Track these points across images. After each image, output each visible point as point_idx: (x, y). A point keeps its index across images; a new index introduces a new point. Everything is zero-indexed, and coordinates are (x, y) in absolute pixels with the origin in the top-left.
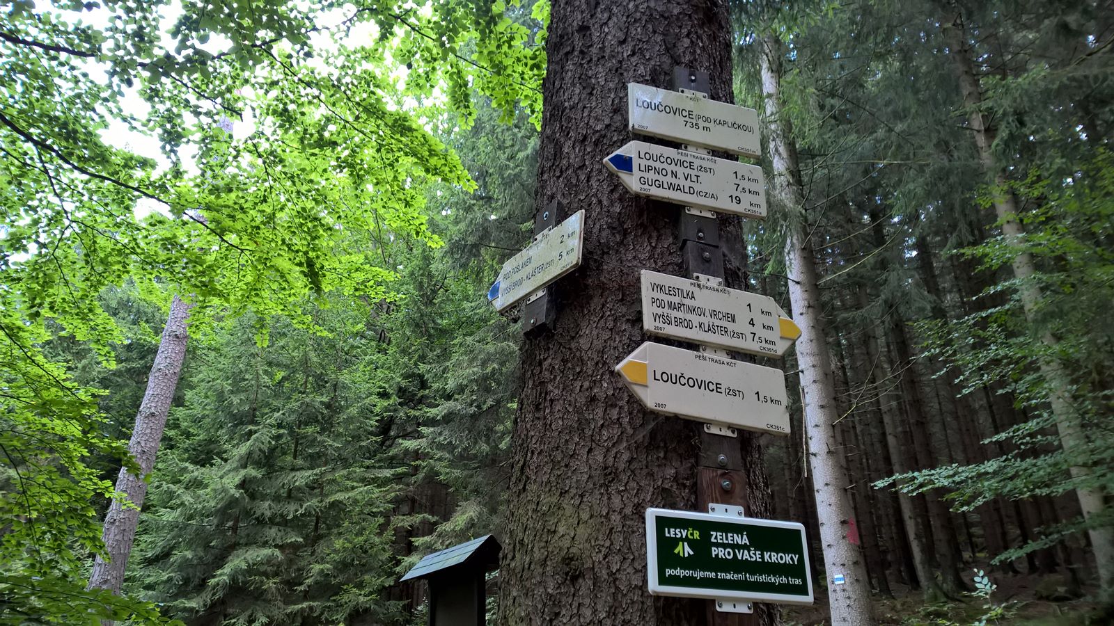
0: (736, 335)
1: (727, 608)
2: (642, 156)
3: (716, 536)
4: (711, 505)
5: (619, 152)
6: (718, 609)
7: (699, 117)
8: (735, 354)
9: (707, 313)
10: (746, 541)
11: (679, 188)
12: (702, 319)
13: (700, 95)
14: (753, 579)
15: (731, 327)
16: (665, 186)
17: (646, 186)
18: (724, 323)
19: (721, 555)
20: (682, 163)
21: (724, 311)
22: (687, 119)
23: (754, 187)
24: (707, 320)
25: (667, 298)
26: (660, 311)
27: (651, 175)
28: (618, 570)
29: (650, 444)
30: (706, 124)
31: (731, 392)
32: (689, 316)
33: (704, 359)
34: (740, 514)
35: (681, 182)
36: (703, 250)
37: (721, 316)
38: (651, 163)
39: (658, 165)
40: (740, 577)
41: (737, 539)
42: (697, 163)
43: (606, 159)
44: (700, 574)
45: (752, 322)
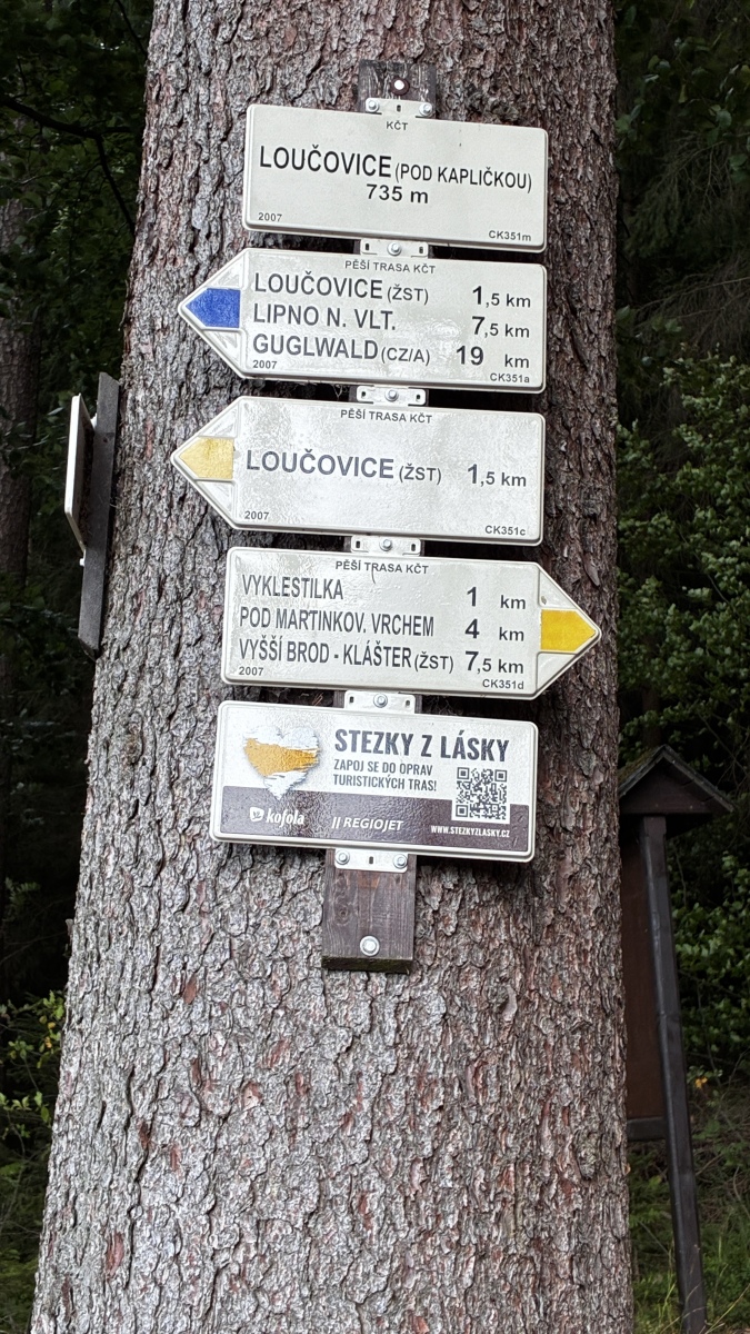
0: (429, 662)
2: (264, 284)
5: (212, 283)
7: (404, 169)
9: (368, 624)
11: (341, 350)
12: (353, 637)
13: (413, 108)
15: (418, 645)
17: (268, 356)
18: (404, 640)
20: (353, 287)
22: (374, 178)
23: (517, 317)
24: (361, 640)
25: (277, 603)
26: (257, 633)
27: (283, 328)
30: (420, 186)
32: (323, 636)
35: (349, 333)
37: (399, 624)
38: (284, 299)
42: (388, 279)
43: (183, 306)
45: (473, 631)
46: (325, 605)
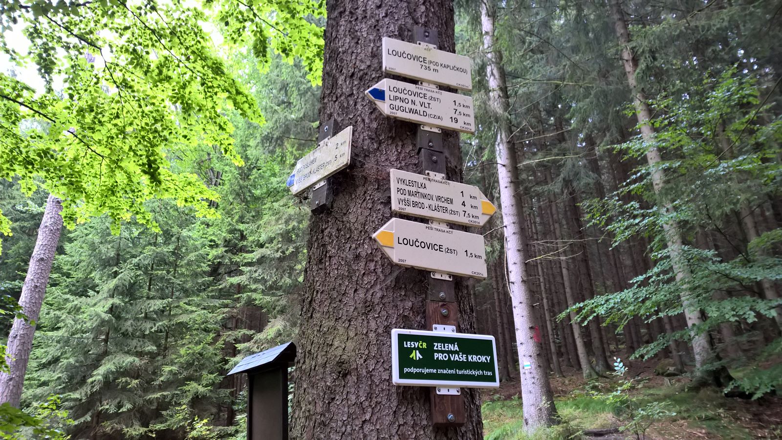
0: (453, 212)
1: (444, 392)
2: (392, 89)
3: (437, 346)
4: (434, 326)
5: (376, 86)
6: (438, 393)
7: (431, 62)
8: (453, 225)
9: (434, 198)
10: (456, 348)
11: (416, 112)
12: (431, 202)
13: (431, 46)
14: (461, 372)
15: (450, 207)
16: (407, 110)
17: (394, 111)
18: (445, 205)
19: (440, 358)
20: (418, 95)
21: (446, 196)
22: (422, 63)
23: (466, 111)
24: (434, 203)
25: (407, 188)
26: (403, 197)
27: (398, 103)
28: (373, 369)
29: (395, 286)
30: (435, 67)
31: (449, 251)
32: (422, 200)
33: (432, 229)
34: (453, 331)
35: (418, 107)
36: (433, 155)
37: (443, 200)
38: (398, 94)
39: (402, 96)
40: (453, 372)
41: (451, 347)
42: (429, 94)
43: (367, 92)
44: (426, 371)
45: (464, 204)
46: (421, 190)
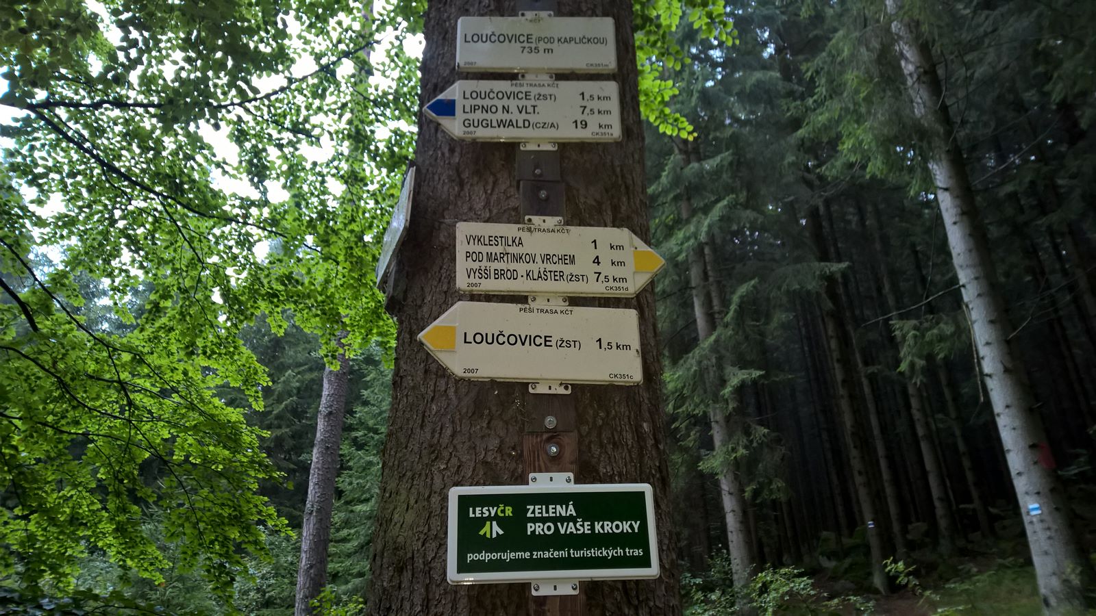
0: (574, 278)
1: (545, 591)
2: (468, 95)
3: (533, 510)
4: (531, 475)
5: (440, 97)
6: (534, 593)
7: (540, 39)
8: (576, 301)
9: (538, 259)
10: (572, 511)
11: (511, 124)
12: (531, 266)
13: (544, 14)
14: (578, 554)
15: (568, 269)
16: (495, 124)
17: (472, 129)
18: (559, 267)
19: (539, 531)
20: (516, 95)
21: (561, 252)
22: (525, 44)
23: (604, 105)
24: (535, 268)
25: (485, 250)
26: (476, 265)
27: (479, 115)
30: (549, 46)
31: (564, 343)
32: (512, 266)
33: (531, 311)
34: (568, 481)
35: (515, 116)
36: (540, 189)
37: (555, 259)
38: (479, 102)
39: (487, 102)
40: (563, 554)
41: (561, 510)
43: (424, 108)
44: (509, 556)
45: (597, 261)
46: (513, 250)
